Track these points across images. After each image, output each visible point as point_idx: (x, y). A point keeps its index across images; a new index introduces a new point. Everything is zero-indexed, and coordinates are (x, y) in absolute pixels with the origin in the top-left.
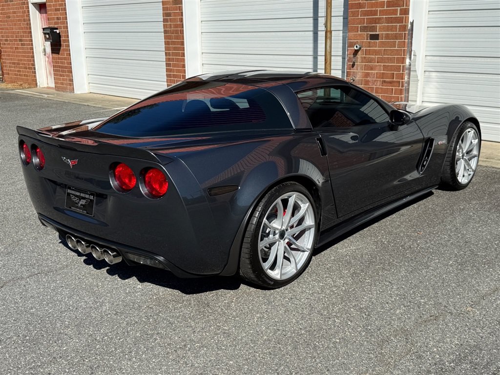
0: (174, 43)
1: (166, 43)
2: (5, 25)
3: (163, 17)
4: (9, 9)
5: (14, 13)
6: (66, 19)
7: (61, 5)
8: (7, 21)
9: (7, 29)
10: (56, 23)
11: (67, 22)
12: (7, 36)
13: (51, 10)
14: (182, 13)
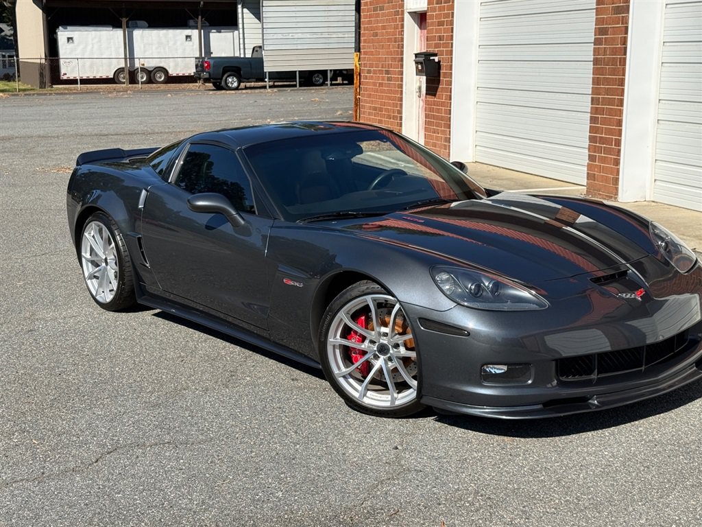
0: (607, 81)
1: (596, 81)
2: (369, 47)
3: (595, 35)
4: (377, 22)
5: (384, 28)
6: (452, 39)
7: (447, 16)
8: (373, 41)
9: (372, 53)
10: (437, 46)
11: (452, 44)
12: (371, 66)
13: (432, 24)
14: (627, 28)
